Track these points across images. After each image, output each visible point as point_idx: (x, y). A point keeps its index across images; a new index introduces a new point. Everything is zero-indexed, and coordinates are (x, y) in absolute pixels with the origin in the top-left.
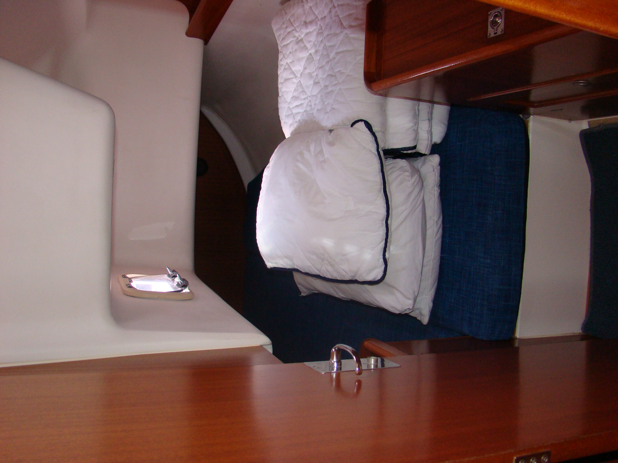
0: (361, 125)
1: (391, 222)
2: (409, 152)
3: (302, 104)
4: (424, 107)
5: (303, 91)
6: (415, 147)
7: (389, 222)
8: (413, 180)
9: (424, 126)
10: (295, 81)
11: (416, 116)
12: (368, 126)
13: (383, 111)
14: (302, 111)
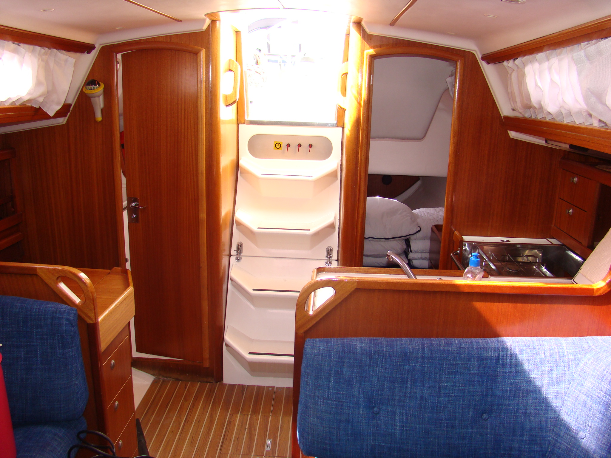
0: (419, 229)
1: (383, 241)
2: (409, 249)
3: (425, 215)
4: (427, 255)
5: (431, 216)
6: (411, 251)
7: (383, 240)
8: (399, 250)
9: (419, 255)
10: (435, 213)
11: (422, 252)
12: (419, 231)
13: (424, 238)
14: (422, 215)
